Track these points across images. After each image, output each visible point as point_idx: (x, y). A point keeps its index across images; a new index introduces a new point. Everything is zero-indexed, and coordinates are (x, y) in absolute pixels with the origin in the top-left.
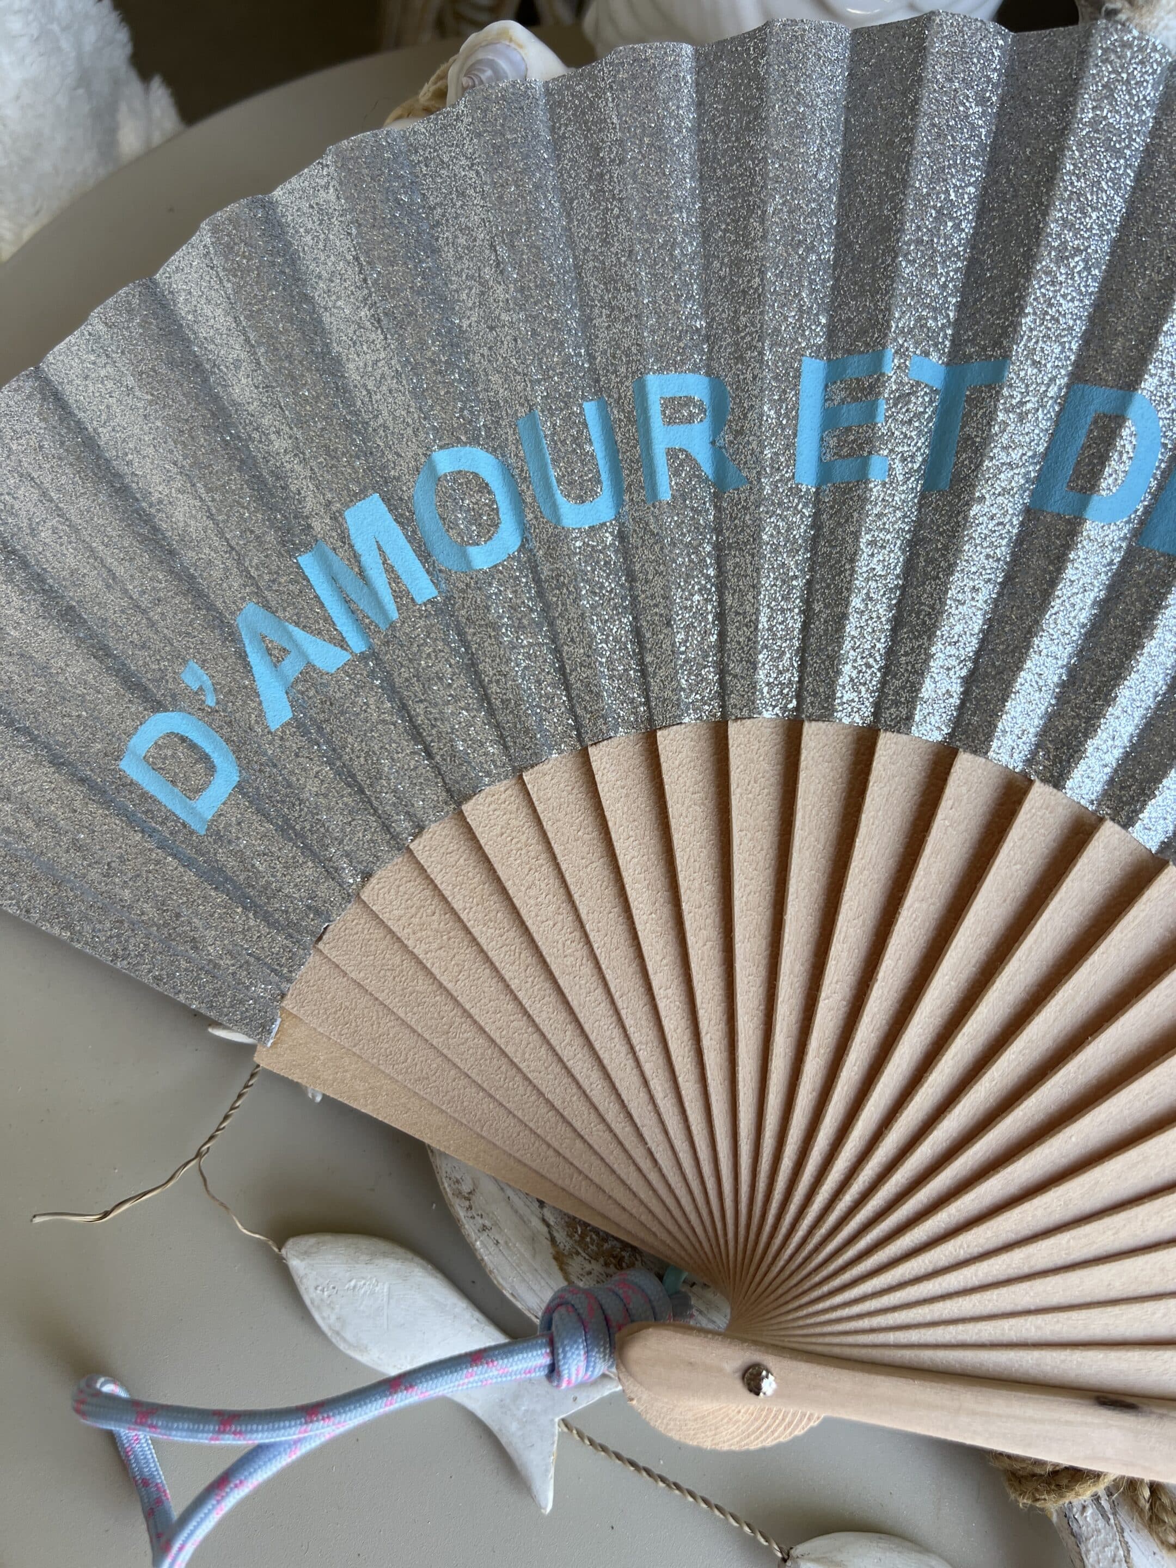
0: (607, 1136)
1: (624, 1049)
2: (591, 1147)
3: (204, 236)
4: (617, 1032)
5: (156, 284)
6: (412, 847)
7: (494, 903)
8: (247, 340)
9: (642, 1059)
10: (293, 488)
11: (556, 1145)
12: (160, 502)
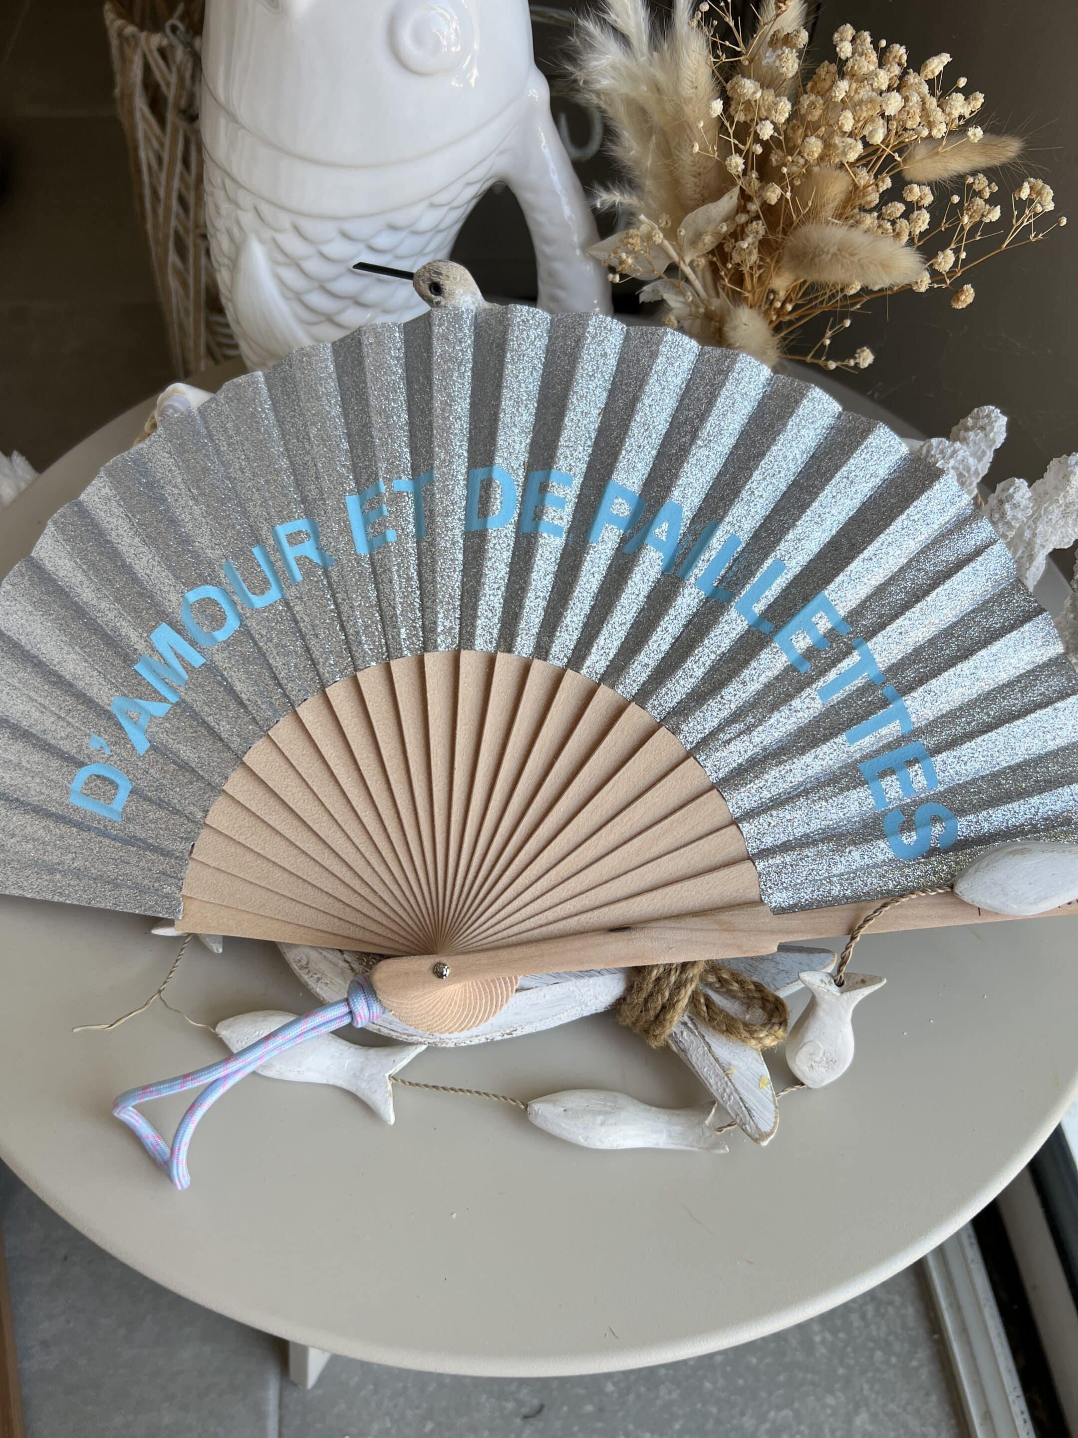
0: (359, 899)
1: (355, 850)
2: (354, 908)
3: (50, 528)
4: (348, 844)
5: (32, 558)
6: (224, 788)
7: (272, 802)
8: (83, 570)
9: (364, 852)
10: (124, 634)
11: (335, 914)
12: (58, 663)
